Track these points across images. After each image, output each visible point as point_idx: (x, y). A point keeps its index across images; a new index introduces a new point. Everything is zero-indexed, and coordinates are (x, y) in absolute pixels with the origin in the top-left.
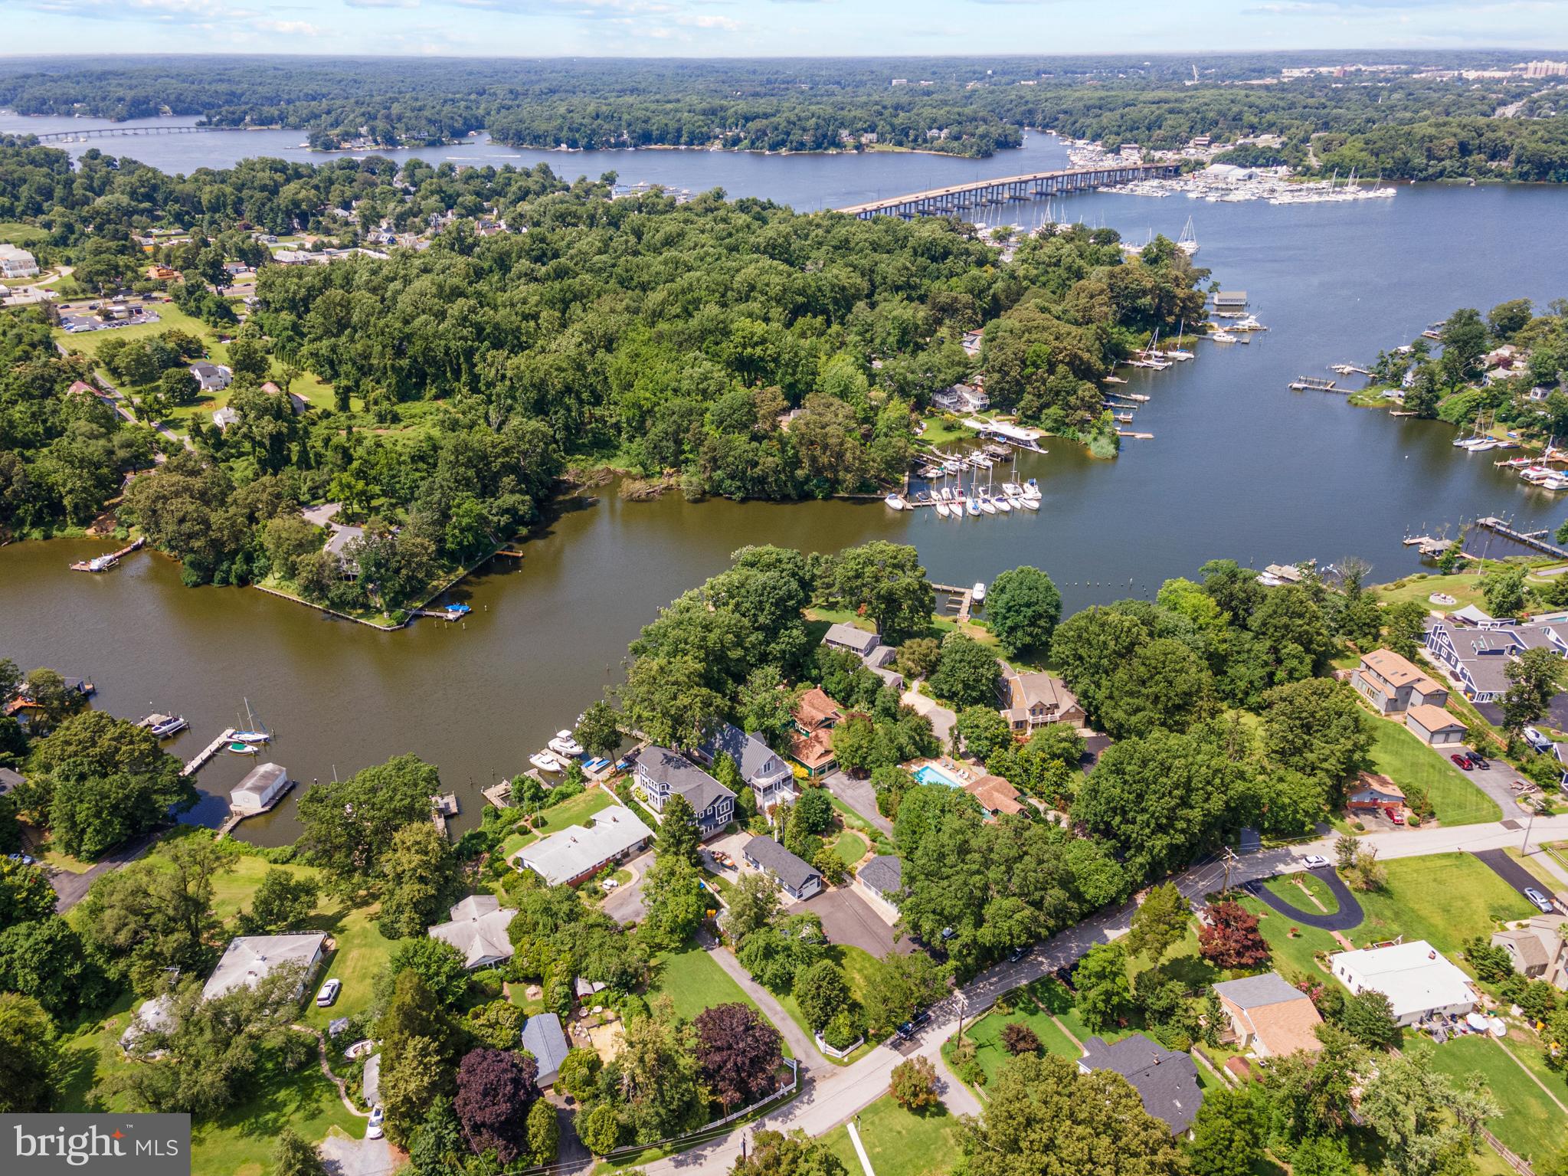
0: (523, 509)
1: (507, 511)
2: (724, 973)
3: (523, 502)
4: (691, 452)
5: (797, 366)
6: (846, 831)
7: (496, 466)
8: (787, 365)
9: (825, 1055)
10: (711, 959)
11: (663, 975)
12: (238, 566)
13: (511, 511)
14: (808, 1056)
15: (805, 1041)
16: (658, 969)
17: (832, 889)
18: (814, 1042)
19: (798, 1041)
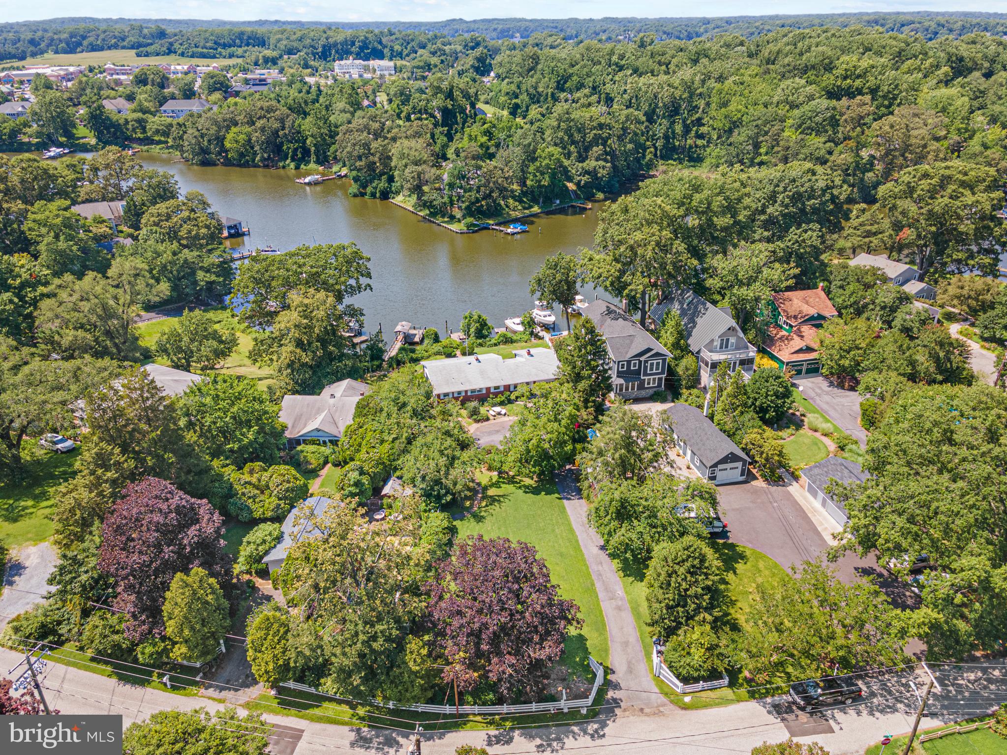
0: (602, 173)
1: (587, 172)
2: (572, 531)
3: (604, 167)
4: (767, 154)
5: (895, 99)
6: (805, 431)
7: (590, 137)
8: (884, 97)
9: (657, 677)
10: (563, 510)
11: (495, 508)
12: (383, 184)
13: (593, 173)
14: (630, 670)
15: (636, 648)
16: (493, 500)
17: (760, 483)
18: (648, 655)
19: (626, 644)
